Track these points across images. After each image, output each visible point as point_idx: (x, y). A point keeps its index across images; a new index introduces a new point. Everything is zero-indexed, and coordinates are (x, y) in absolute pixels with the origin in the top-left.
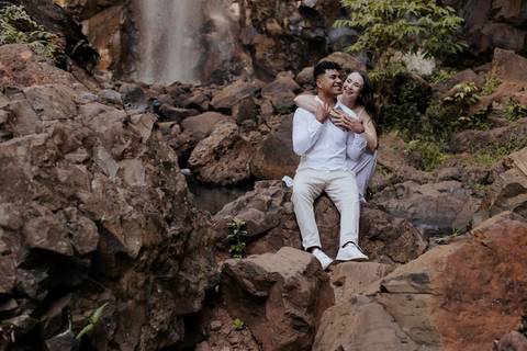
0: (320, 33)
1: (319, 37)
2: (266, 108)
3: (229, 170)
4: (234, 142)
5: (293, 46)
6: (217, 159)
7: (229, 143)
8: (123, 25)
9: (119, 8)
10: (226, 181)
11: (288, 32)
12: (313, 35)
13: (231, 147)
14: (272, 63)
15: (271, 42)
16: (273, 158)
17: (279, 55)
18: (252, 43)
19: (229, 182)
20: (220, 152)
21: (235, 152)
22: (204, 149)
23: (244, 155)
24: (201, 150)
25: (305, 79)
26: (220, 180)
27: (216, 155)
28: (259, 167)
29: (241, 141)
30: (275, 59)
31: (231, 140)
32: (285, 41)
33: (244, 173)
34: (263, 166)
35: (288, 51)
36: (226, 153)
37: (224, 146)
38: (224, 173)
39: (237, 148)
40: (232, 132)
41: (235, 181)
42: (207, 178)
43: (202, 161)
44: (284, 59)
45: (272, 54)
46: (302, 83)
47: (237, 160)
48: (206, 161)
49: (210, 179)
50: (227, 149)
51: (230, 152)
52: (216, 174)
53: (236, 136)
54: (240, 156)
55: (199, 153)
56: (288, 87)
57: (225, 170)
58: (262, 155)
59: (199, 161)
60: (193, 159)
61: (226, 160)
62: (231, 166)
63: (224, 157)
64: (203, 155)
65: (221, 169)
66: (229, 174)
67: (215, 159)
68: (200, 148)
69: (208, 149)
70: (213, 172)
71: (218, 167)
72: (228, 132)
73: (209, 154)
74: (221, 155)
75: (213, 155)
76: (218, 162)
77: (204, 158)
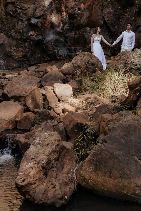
0: (40, 38)
1: (40, 40)
4: (60, 153)
5: (27, 44)
7: (55, 156)
10: (61, 202)
11: (23, 37)
12: (37, 39)
13: (57, 160)
14: (15, 54)
15: (15, 43)
16: (104, 170)
17: (19, 49)
18: (4, 43)
19: (63, 202)
20: (48, 167)
21: (61, 163)
22: (31, 164)
23: (69, 163)
24: (28, 166)
25: (67, 71)
26: (53, 200)
27: (44, 171)
28: (87, 177)
29: (65, 150)
30: (17, 51)
31: (57, 152)
32: (22, 42)
33: (72, 184)
34: (92, 176)
35: (24, 47)
36: (53, 166)
37: (51, 160)
38: (57, 192)
39: (62, 158)
40: (57, 143)
41: (67, 197)
42: (39, 200)
43: (31, 180)
44: (22, 51)
45: (15, 49)
46: (64, 73)
47: (64, 171)
48: (35, 180)
49: (42, 200)
50: (54, 162)
51: (57, 164)
52: (47, 193)
53: (61, 147)
54: (65, 166)
55: (26, 170)
56: (59, 78)
57: (57, 187)
58: (91, 166)
59: (28, 180)
60: (21, 178)
61: (55, 174)
62: (61, 181)
63: (52, 171)
64: (31, 173)
65: (52, 186)
66: (62, 192)
67: (44, 175)
68: (27, 164)
69: (36, 165)
70: (44, 192)
71: (48, 184)
72: (53, 143)
73: (38, 172)
74: (49, 169)
75: (42, 172)
76: (46, 177)
77: (33, 176)
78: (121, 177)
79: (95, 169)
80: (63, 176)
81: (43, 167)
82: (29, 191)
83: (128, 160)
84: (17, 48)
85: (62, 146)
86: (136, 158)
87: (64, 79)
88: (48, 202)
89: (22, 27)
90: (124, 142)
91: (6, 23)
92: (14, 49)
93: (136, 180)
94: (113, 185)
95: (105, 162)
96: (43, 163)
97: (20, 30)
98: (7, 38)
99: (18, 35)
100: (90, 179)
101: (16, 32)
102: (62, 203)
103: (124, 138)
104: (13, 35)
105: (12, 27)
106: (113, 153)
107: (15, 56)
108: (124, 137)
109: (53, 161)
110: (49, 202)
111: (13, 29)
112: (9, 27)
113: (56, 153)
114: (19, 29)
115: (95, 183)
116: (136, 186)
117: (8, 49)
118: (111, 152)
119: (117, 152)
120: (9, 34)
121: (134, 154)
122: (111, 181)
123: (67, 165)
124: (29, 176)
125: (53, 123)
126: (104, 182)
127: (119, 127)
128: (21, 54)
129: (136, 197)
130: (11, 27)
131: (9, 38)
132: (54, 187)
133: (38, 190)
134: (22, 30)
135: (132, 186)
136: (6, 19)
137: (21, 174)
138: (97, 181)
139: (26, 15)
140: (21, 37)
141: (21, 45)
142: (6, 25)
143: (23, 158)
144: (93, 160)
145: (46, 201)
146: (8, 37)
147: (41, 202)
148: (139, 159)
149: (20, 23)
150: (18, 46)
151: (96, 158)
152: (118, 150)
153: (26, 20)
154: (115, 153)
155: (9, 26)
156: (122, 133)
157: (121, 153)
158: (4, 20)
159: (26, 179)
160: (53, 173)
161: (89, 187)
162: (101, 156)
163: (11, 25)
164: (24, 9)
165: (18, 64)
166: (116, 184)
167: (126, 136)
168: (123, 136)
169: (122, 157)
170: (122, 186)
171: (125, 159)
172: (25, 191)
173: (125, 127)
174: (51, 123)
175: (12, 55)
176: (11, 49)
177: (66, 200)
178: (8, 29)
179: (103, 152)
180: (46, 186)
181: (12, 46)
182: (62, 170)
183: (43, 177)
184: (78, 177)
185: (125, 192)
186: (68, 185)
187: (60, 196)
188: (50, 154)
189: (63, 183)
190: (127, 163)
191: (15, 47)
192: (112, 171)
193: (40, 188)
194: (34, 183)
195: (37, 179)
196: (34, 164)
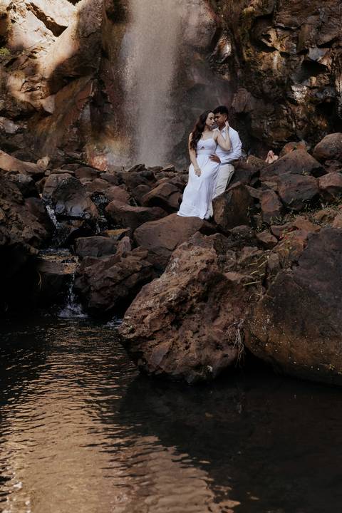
1: (328, 97)
2: (269, 204)
3: (201, 347)
4: (210, 287)
5: (297, 110)
6: (177, 323)
7: (198, 289)
8: (93, 98)
9: (88, 79)
11: (290, 95)
12: (321, 96)
13: (203, 298)
15: (270, 108)
16: (291, 322)
17: (280, 122)
18: (246, 110)
19: (201, 374)
20: (182, 310)
21: (211, 307)
22: (150, 303)
23: (232, 310)
24: (144, 306)
25: (327, 152)
26: (182, 370)
27: (173, 316)
28: (261, 337)
29: (223, 283)
30: (275, 129)
31: (203, 284)
32: (286, 106)
33: (231, 349)
34: (270, 335)
35: (290, 117)
36: (194, 310)
37: (189, 297)
38: (190, 355)
39: (215, 297)
40: (205, 266)
41: (213, 369)
42: (155, 367)
43: (145, 330)
44: (286, 127)
45: (271, 122)
46: (323, 158)
47: (218, 322)
48: (153, 330)
49: (162, 367)
50: (197, 302)
51: (202, 307)
52: (174, 357)
53: (214, 275)
54: (222, 313)
55: (140, 312)
56: (303, 167)
57: (193, 347)
58: (267, 313)
59: (141, 330)
60: (128, 326)
61: (195, 325)
62: (204, 338)
63: (191, 319)
64: (148, 318)
65: (185, 345)
66: (201, 356)
67: (172, 324)
68: (143, 303)
69: (158, 304)
70: (168, 353)
71: (178, 342)
72: (196, 267)
73: (160, 315)
74: (184, 315)
75: (168, 317)
76: (177, 329)
77: (150, 323)
78: (322, 335)
79: (275, 321)
80: (212, 331)
81: (170, 309)
82: (142, 352)
84: (274, 120)
85: (215, 273)
87: (313, 169)
88: (174, 374)
89: (287, 72)
90: (332, 263)
91: (251, 66)
92: (268, 123)
94: (310, 352)
95: (293, 305)
96: (170, 299)
97: (283, 79)
98: (252, 98)
99: (278, 90)
100: (267, 342)
101: (275, 83)
102: (197, 375)
103: (334, 256)
104: (267, 90)
105: (264, 71)
106: (308, 286)
107: (271, 139)
108: (334, 253)
109: (194, 300)
110: (176, 373)
111: (268, 77)
112: (259, 74)
113: (200, 284)
114: (281, 75)
115: (277, 348)
117: (255, 125)
118: (304, 283)
119: (317, 284)
120: (258, 88)
122: (304, 343)
123: (226, 314)
124: (143, 323)
125: (253, 253)
126: (292, 346)
127: (326, 232)
128: (285, 134)
130: (262, 73)
131: (258, 98)
132: (187, 348)
133: (157, 349)
134: (286, 79)
136: (251, 56)
137: (128, 317)
138: (280, 344)
139: (298, 42)
140: (285, 94)
141: (285, 112)
142: (252, 70)
143: (140, 292)
144: (270, 300)
145: (171, 371)
146: (254, 97)
147: (160, 372)
149: (283, 62)
150: (276, 116)
151: (277, 296)
152: (320, 280)
153: (297, 54)
154: (310, 286)
155: (258, 71)
156: (331, 244)
157: (325, 285)
159: (137, 328)
160: (192, 322)
161: (267, 359)
162: (284, 293)
164: (293, 28)
166: (314, 350)
167: (338, 252)
168: (332, 251)
169: (327, 293)
170: (325, 354)
171: (332, 298)
172: (136, 351)
173: (338, 234)
175: (264, 138)
176: (262, 123)
177: (208, 373)
178: (256, 78)
179: (290, 283)
180: (173, 344)
181: (265, 117)
182: (214, 320)
183: (170, 327)
184: (247, 336)
185: (331, 367)
186: (222, 349)
187: (193, 363)
188: (187, 286)
189: (208, 342)
190: (335, 307)
191: (270, 119)
192: (306, 323)
193: (161, 346)
194: (151, 338)
195: (158, 329)
196: (155, 303)
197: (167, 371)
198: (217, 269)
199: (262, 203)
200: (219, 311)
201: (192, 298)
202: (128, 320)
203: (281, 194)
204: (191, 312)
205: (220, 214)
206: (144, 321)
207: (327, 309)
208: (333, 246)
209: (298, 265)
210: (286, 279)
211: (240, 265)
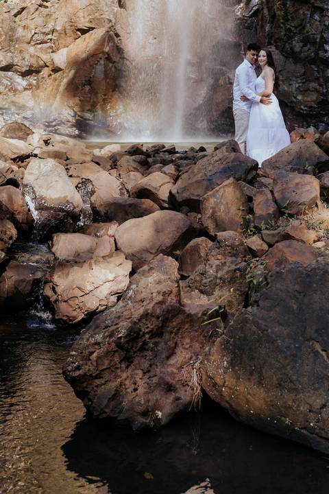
2: (262, 206)
3: (150, 390)
4: (166, 321)
6: (127, 361)
7: (151, 325)
9: (102, 32)
10: (142, 420)
13: (157, 334)
14: (300, 98)
15: (300, 69)
16: (248, 368)
17: (311, 85)
19: (148, 421)
20: (132, 347)
21: (166, 343)
22: (99, 337)
23: (190, 347)
24: (92, 340)
26: (128, 415)
28: (219, 380)
29: (181, 317)
30: (305, 92)
32: (318, 67)
34: (227, 379)
35: (321, 80)
36: (147, 347)
37: (141, 333)
38: (137, 399)
39: (171, 333)
40: (160, 298)
41: (162, 415)
42: (99, 410)
43: (92, 368)
44: (316, 91)
45: (301, 85)
47: (173, 361)
48: (100, 368)
49: (107, 410)
50: (150, 339)
51: (156, 344)
52: (121, 400)
53: (170, 308)
54: (179, 351)
55: (87, 347)
56: (307, 160)
57: (141, 391)
58: (224, 356)
59: (87, 367)
60: (73, 363)
61: (146, 365)
62: (155, 380)
63: (143, 356)
64: (95, 354)
65: (133, 386)
66: (148, 401)
67: (120, 363)
68: (92, 336)
69: (108, 339)
70: (114, 395)
71: (127, 382)
72: (152, 299)
73: (107, 353)
74: (135, 352)
75: (117, 355)
76: (127, 368)
77: (97, 361)
78: (280, 385)
79: (232, 364)
80: (165, 371)
81: (119, 346)
82: (87, 391)
83: (299, 349)
84: (303, 83)
86: (318, 347)
88: (119, 418)
89: (320, 29)
91: (282, 21)
92: (297, 85)
93: (309, 396)
94: (267, 402)
95: (250, 349)
96: (119, 336)
97: (315, 36)
98: (281, 56)
99: (309, 49)
100: (224, 386)
101: (306, 41)
102: (143, 423)
103: (298, 298)
104: (297, 49)
105: (296, 28)
106: (267, 331)
107: (300, 103)
108: (298, 295)
109: (147, 336)
110: (122, 417)
111: (300, 33)
112: (289, 30)
113: (154, 319)
114: (314, 32)
115: (233, 393)
116: (310, 411)
118: (263, 327)
119: (277, 329)
120: (288, 47)
121: (313, 336)
122: (262, 392)
123: (183, 351)
124: (90, 360)
126: (249, 394)
128: (314, 98)
129: (311, 436)
130: (293, 29)
131: (286, 57)
132: (136, 390)
133: (103, 390)
134: (319, 37)
135: (301, 408)
136: (282, 10)
137: (74, 353)
138: (236, 390)
140: (317, 54)
141: (316, 73)
142: (282, 25)
143: (91, 324)
144: (228, 342)
145: (116, 415)
146: (283, 55)
147: (104, 415)
148: (323, 350)
149: (317, 17)
150: (306, 77)
151: (235, 338)
152: (280, 324)
154: (270, 330)
155: (288, 26)
156: (295, 285)
157: (285, 331)
158: (278, 13)
159: (82, 365)
160: (143, 360)
161: (223, 404)
162: (242, 335)
163: (295, 23)
165: (305, 123)
166: (271, 401)
167: (302, 294)
168: (296, 293)
169: (287, 340)
170: (282, 407)
171: (293, 346)
172: (81, 389)
173: (303, 274)
174: (232, 263)
175: (292, 102)
176: (290, 85)
177: (157, 420)
178: (285, 35)
179: (248, 325)
180: (121, 385)
181: (294, 79)
182: (168, 358)
183: (119, 366)
184: (204, 377)
185: (287, 421)
186: (175, 391)
187: (140, 409)
188: (140, 320)
189: (158, 384)
190: (294, 356)
191: (299, 81)
192: (264, 371)
193: (107, 387)
194: (98, 377)
195: (105, 367)
196: (104, 338)
197: (112, 415)
198: (174, 301)
199: (255, 203)
200: (175, 347)
201: (144, 334)
202: (73, 355)
203: (276, 195)
204: (143, 349)
205: (207, 216)
206: (91, 358)
207: (286, 357)
208: (297, 287)
209: (258, 306)
210: (246, 321)
211: (221, 279)
